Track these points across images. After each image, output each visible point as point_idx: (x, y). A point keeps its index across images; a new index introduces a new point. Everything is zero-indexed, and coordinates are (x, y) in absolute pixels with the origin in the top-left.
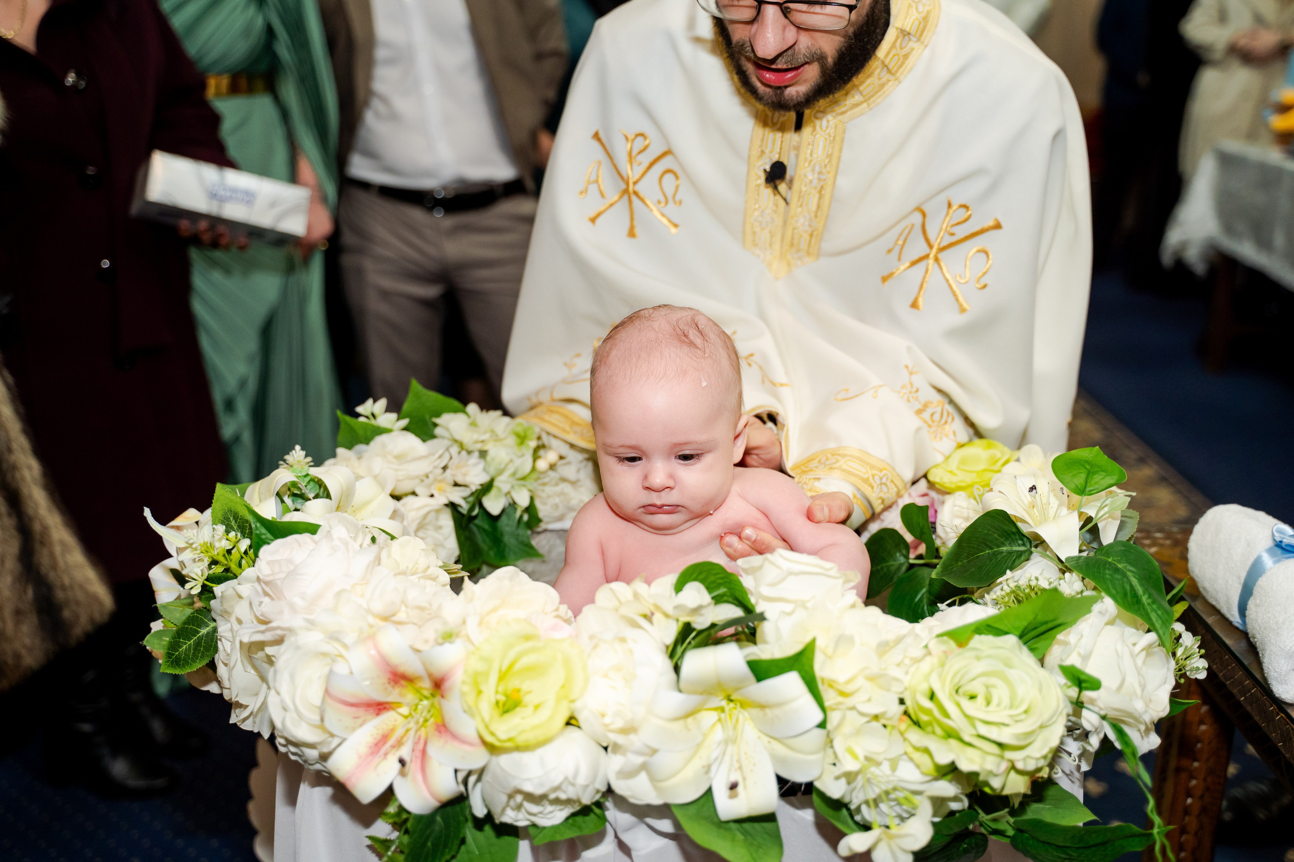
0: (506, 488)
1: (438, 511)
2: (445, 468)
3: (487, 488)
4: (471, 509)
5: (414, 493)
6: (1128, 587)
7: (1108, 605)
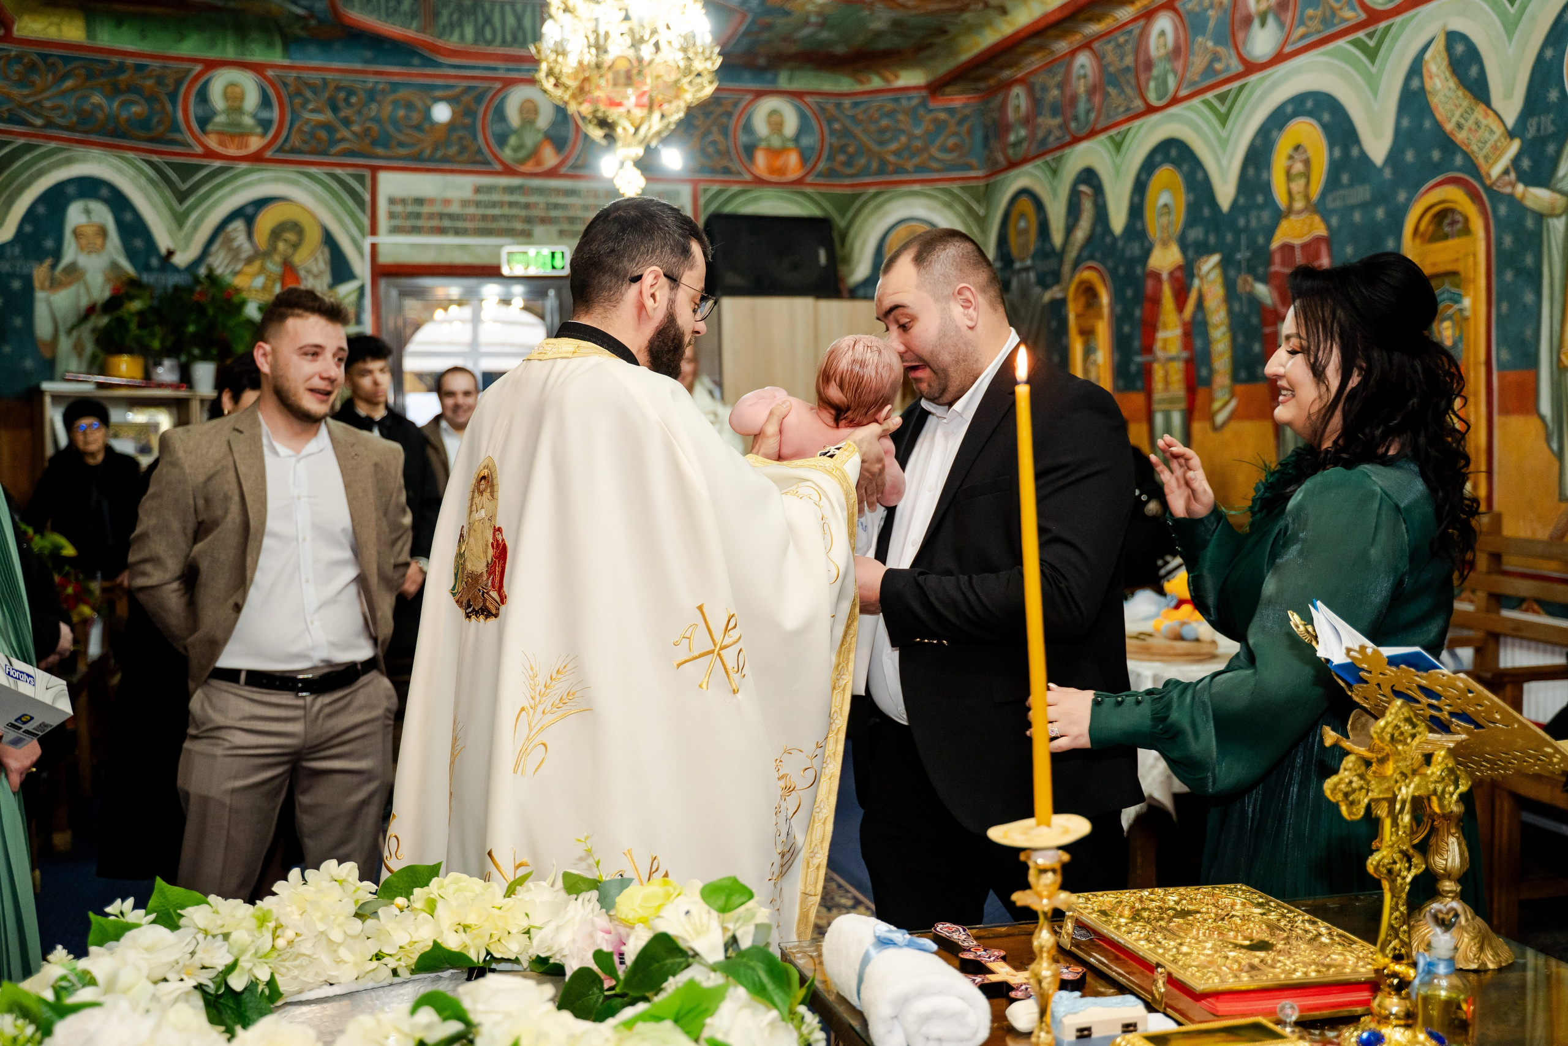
0: (248, 965)
1: (187, 993)
2: (193, 953)
3: (231, 968)
4: (218, 989)
5: (165, 980)
6: (756, 979)
7: (741, 992)
